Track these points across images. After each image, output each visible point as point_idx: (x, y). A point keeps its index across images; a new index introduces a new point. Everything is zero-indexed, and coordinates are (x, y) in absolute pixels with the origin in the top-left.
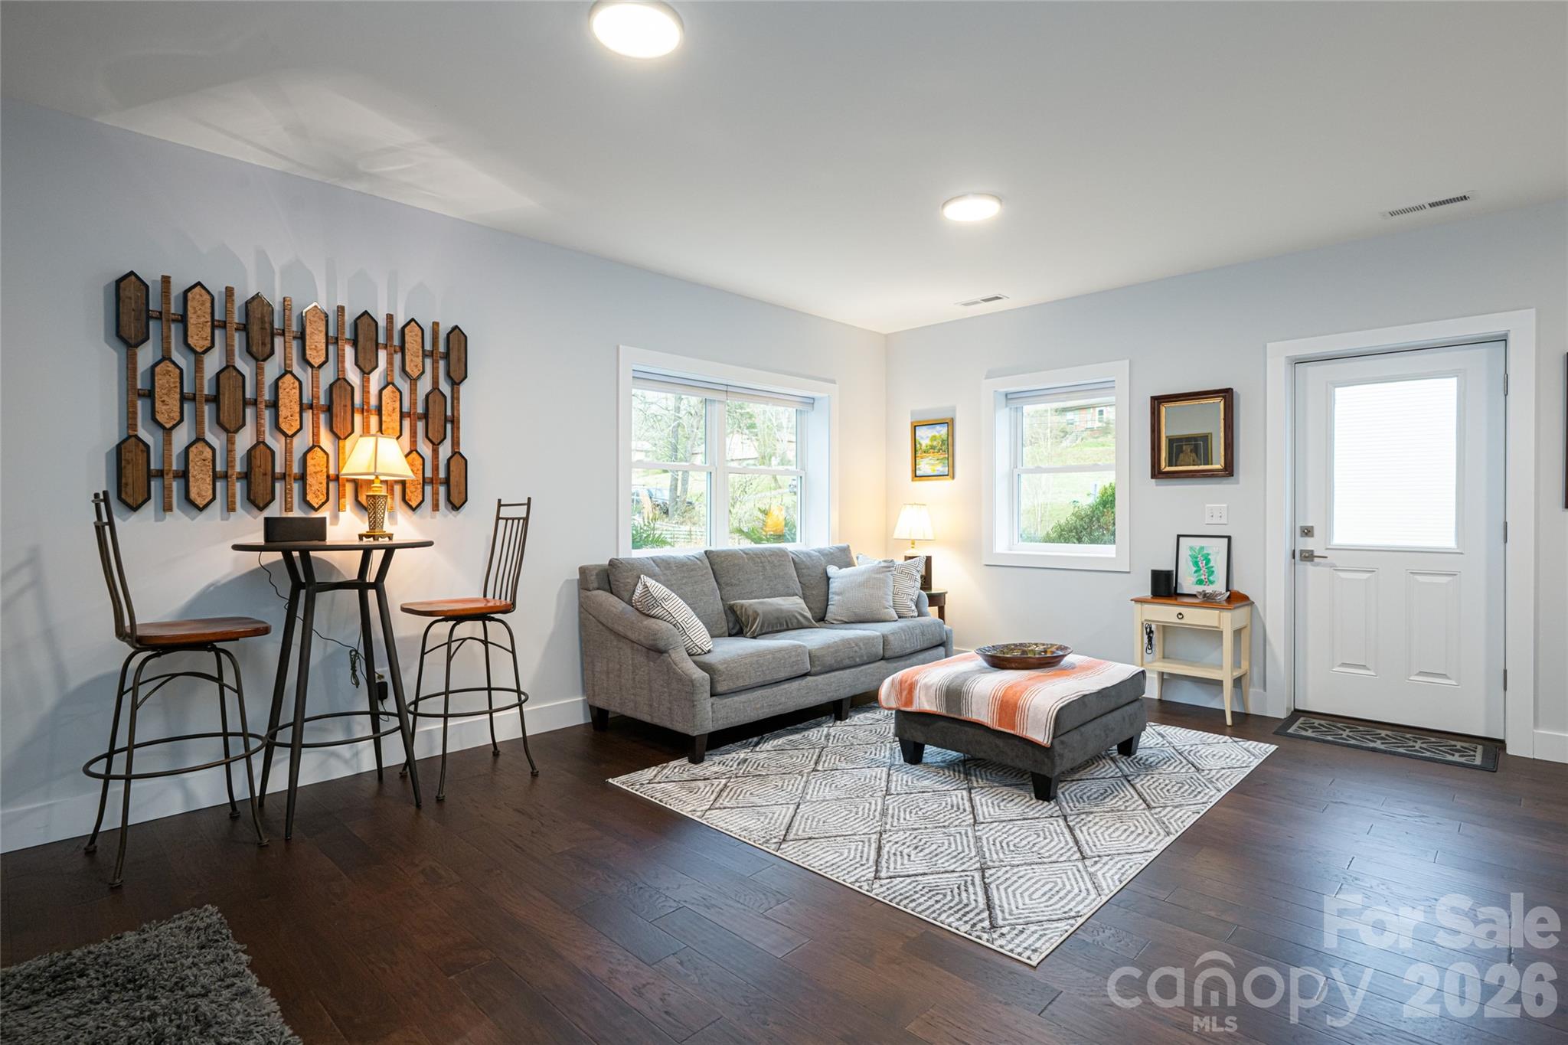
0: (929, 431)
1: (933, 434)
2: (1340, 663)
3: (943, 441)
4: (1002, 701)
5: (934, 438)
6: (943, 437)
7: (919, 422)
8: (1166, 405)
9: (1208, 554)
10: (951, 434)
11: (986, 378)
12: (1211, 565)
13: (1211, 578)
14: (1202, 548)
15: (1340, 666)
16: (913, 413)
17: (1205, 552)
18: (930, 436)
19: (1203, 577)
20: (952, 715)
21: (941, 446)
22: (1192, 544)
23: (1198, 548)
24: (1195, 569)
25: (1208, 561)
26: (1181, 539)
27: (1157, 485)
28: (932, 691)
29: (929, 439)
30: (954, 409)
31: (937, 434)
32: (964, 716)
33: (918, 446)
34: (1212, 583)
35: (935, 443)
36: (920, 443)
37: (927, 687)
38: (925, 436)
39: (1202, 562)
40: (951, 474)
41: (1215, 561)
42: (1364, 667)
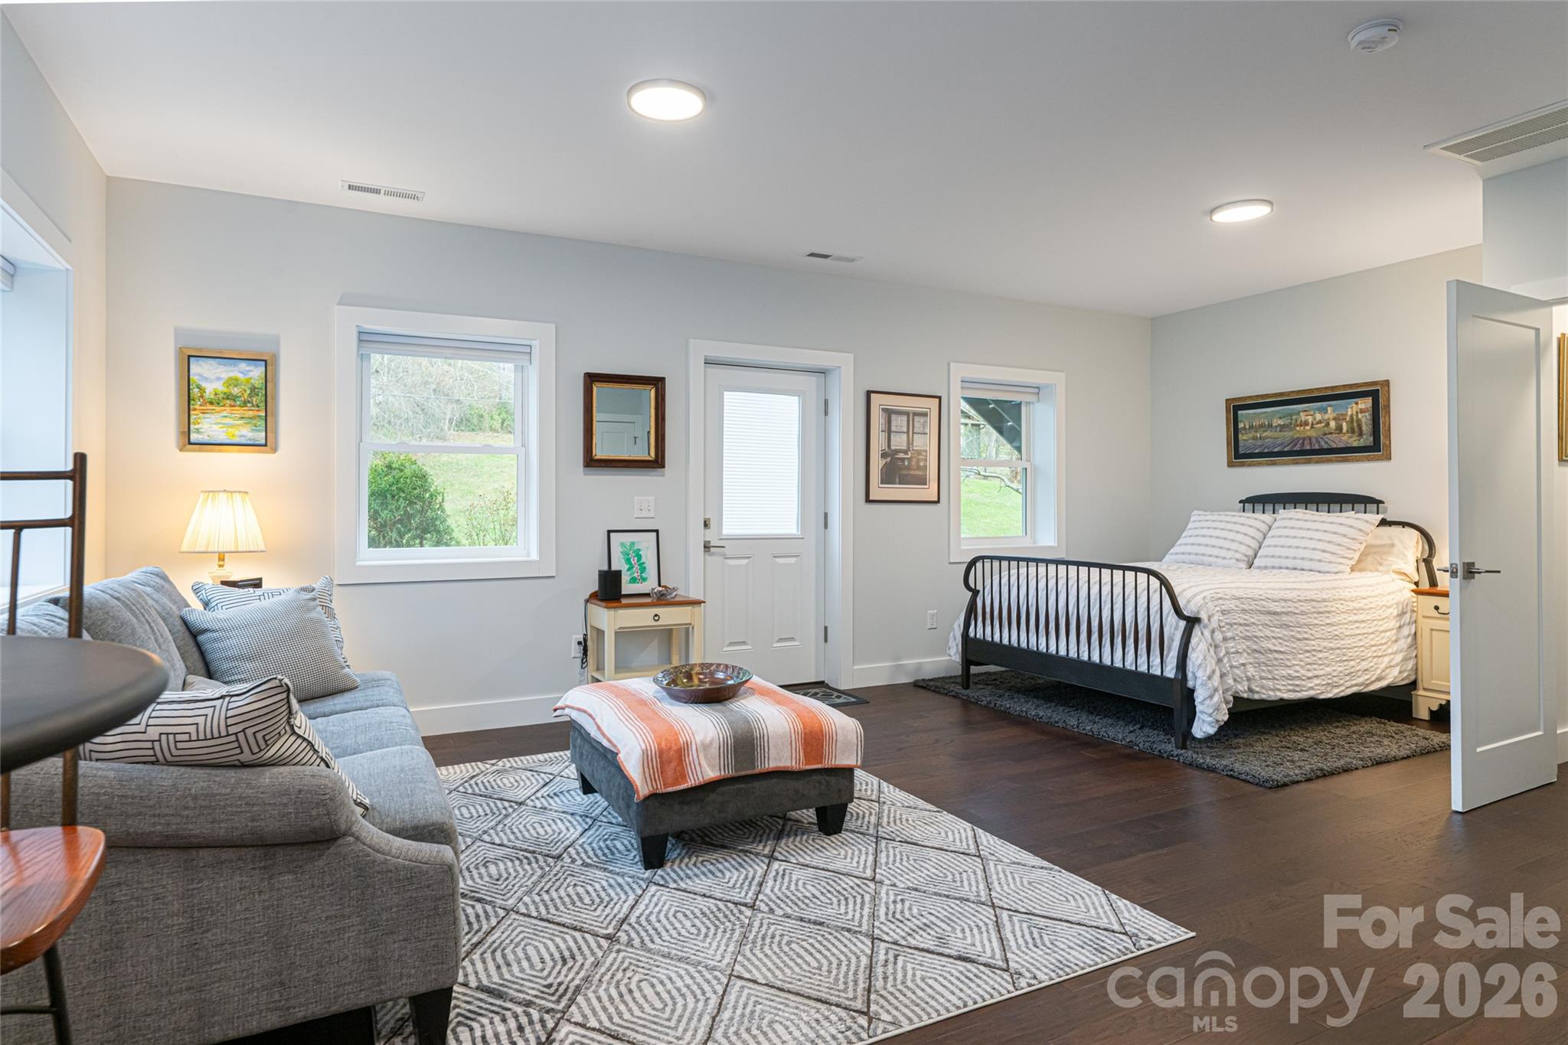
0: (223, 368)
1: (232, 375)
2: (727, 643)
3: (253, 389)
4: (805, 734)
5: (233, 382)
6: (253, 381)
7: (201, 350)
8: (599, 384)
9: (639, 550)
10: (269, 380)
11: (339, 304)
12: (642, 561)
13: (644, 575)
14: (633, 543)
15: (729, 645)
16: (178, 333)
17: (636, 548)
18: (225, 376)
19: (636, 575)
20: (743, 773)
21: (250, 395)
22: (622, 540)
23: (628, 544)
24: (628, 566)
25: (640, 557)
26: (612, 534)
27: (585, 474)
28: (714, 751)
29: (222, 382)
30: (276, 340)
31: (240, 376)
32: (761, 767)
33: (195, 391)
34: (644, 580)
35: (235, 391)
36: (199, 387)
37: (706, 747)
38: (211, 377)
39: (634, 556)
40: (267, 444)
41: (646, 557)
42: (744, 643)
